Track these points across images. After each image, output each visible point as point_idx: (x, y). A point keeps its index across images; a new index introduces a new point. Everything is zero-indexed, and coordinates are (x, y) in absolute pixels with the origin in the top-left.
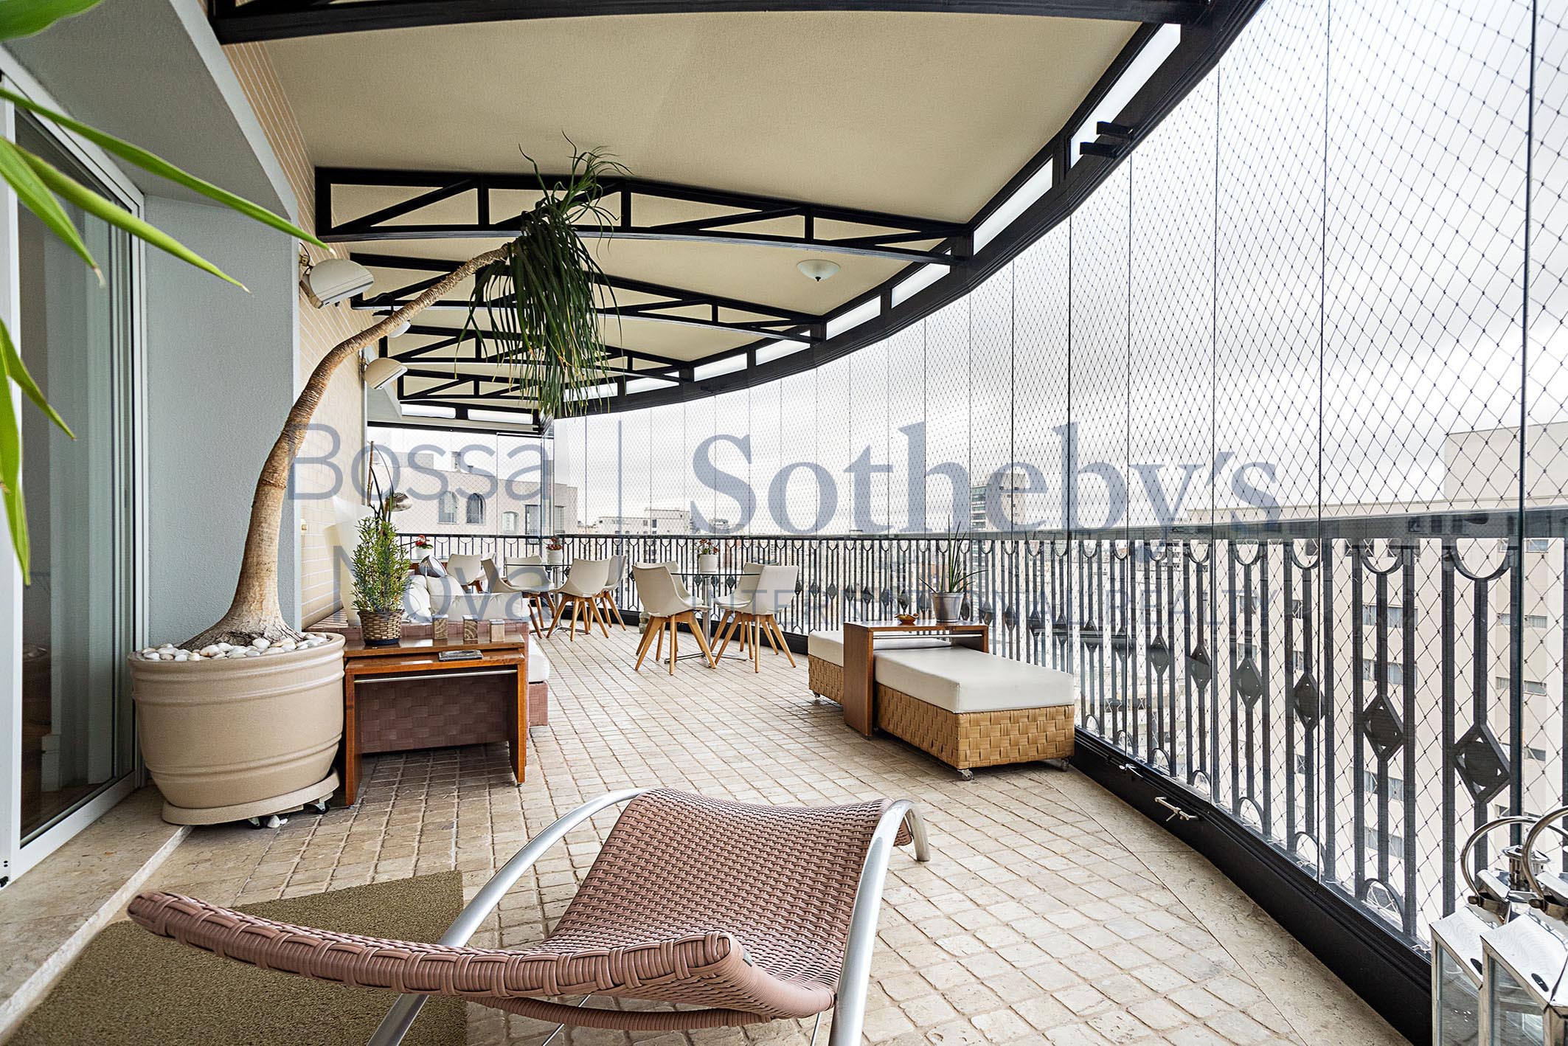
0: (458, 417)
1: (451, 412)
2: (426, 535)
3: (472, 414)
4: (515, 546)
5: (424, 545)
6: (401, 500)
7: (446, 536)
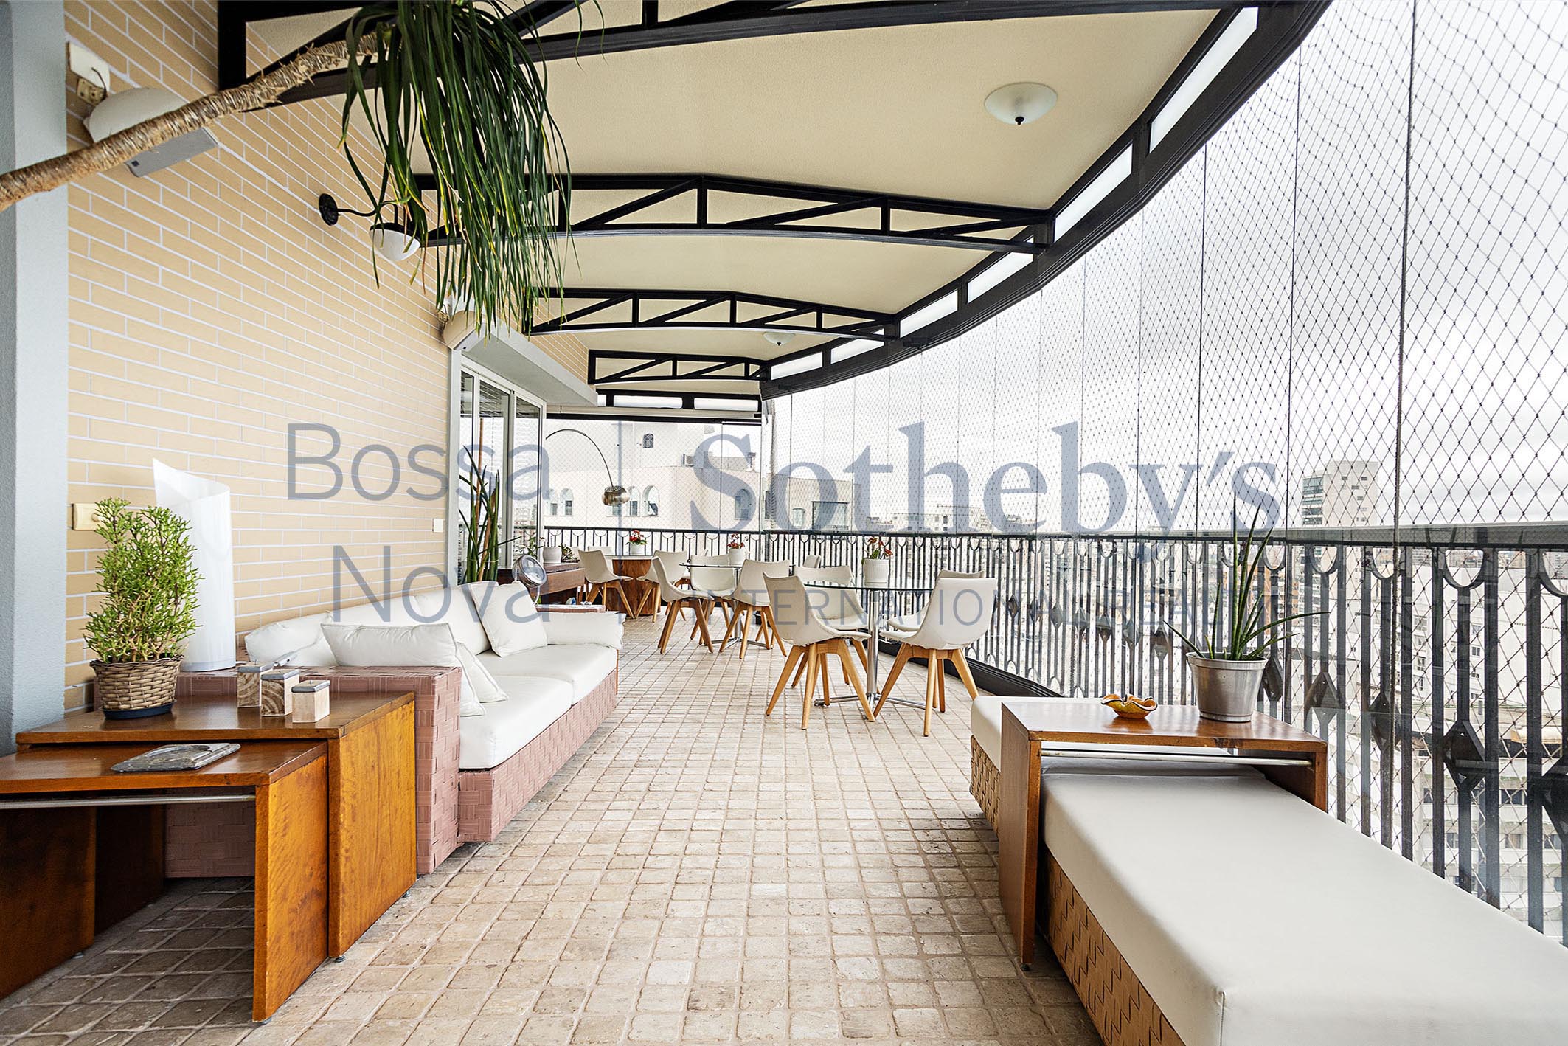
0: (685, 407)
1: (678, 402)
2: (640, 530)
3: (698, 402)
4: (716, 542)
5: (637, 541)
6: (619, 494)
7: (650, 530)
